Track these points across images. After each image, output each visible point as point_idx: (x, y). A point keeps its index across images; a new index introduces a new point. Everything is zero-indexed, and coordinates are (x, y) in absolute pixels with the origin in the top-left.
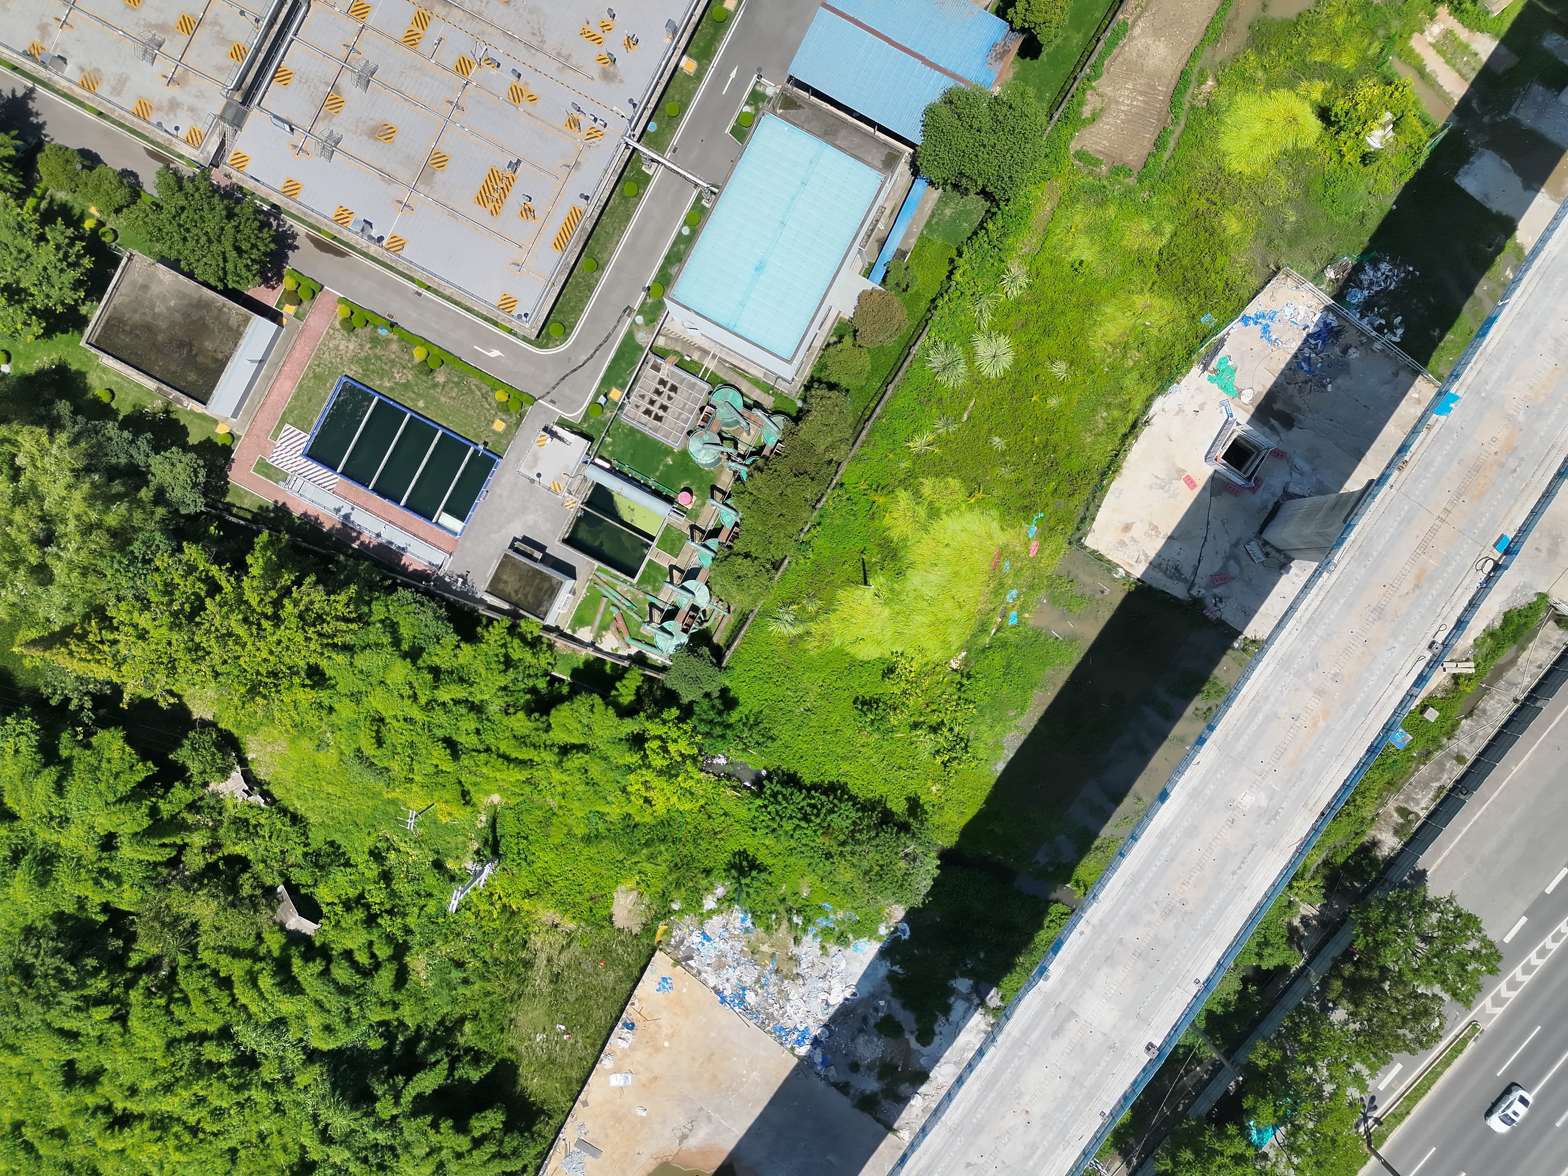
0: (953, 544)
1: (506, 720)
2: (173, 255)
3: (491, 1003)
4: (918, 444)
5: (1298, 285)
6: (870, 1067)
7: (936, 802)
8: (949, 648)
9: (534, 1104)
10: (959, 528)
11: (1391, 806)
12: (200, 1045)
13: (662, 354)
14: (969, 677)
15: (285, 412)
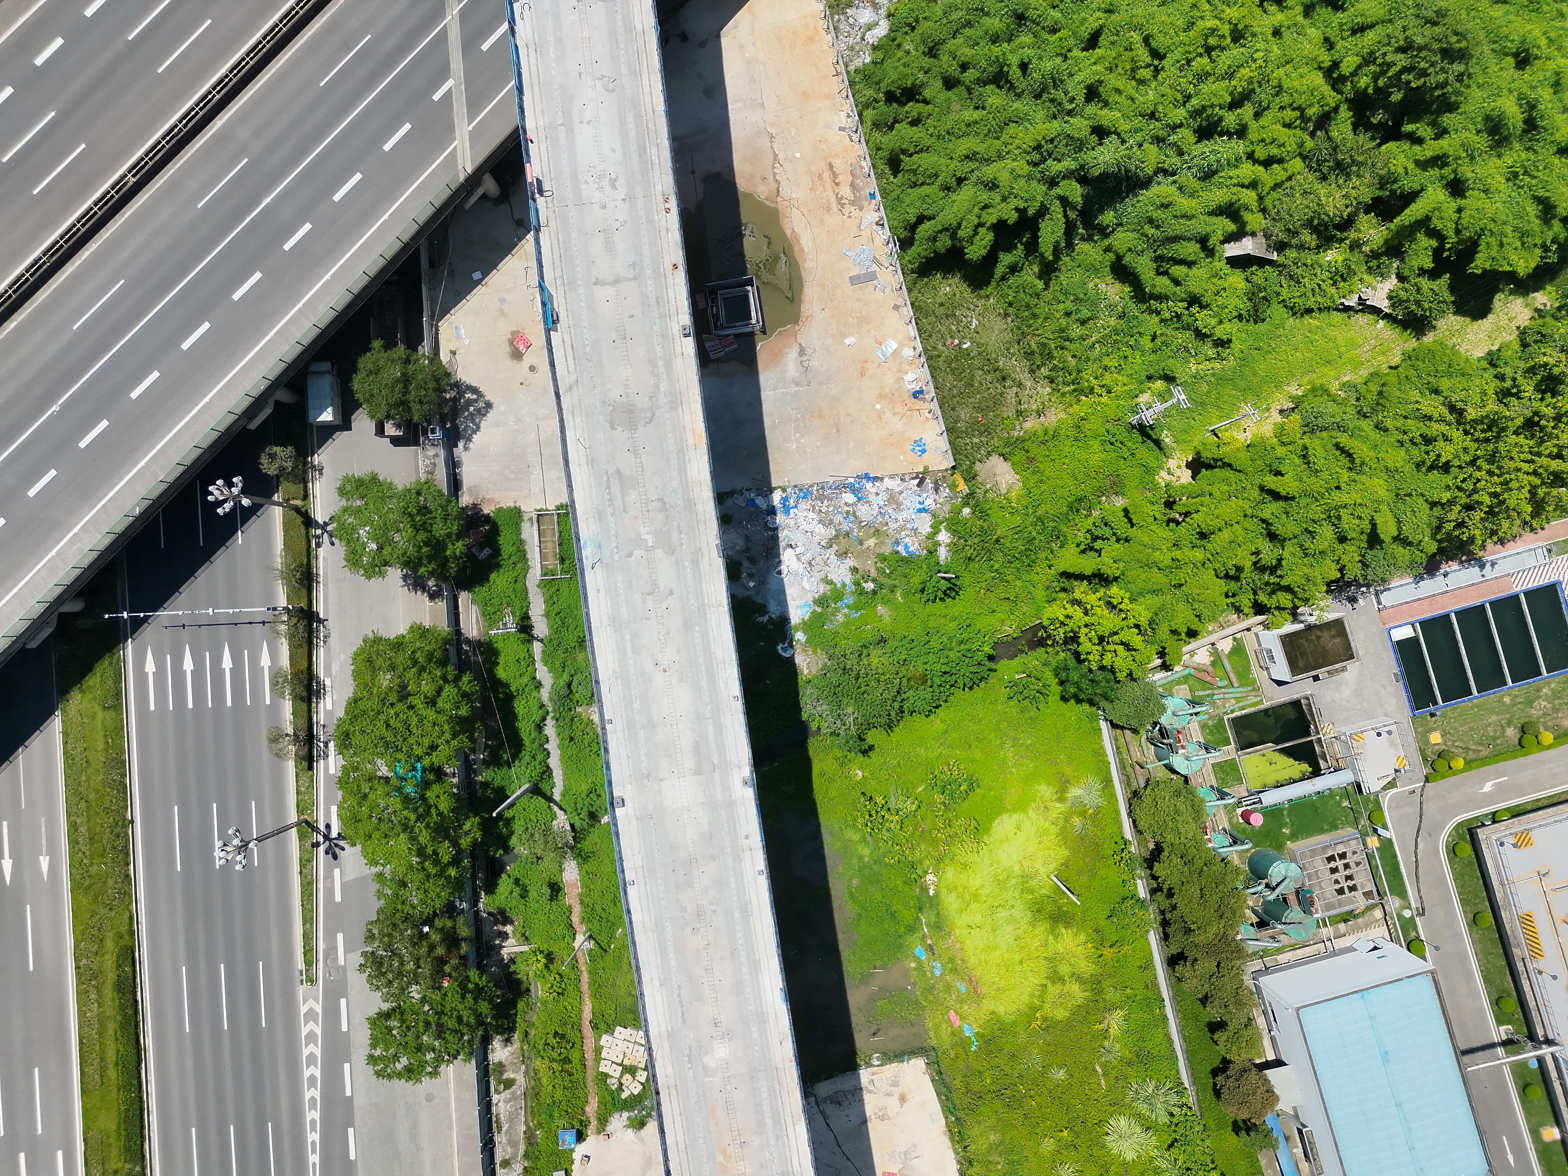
7: (850, 765)
8: (947, 886)
10: (1027, 984)
11: (520, 1079)
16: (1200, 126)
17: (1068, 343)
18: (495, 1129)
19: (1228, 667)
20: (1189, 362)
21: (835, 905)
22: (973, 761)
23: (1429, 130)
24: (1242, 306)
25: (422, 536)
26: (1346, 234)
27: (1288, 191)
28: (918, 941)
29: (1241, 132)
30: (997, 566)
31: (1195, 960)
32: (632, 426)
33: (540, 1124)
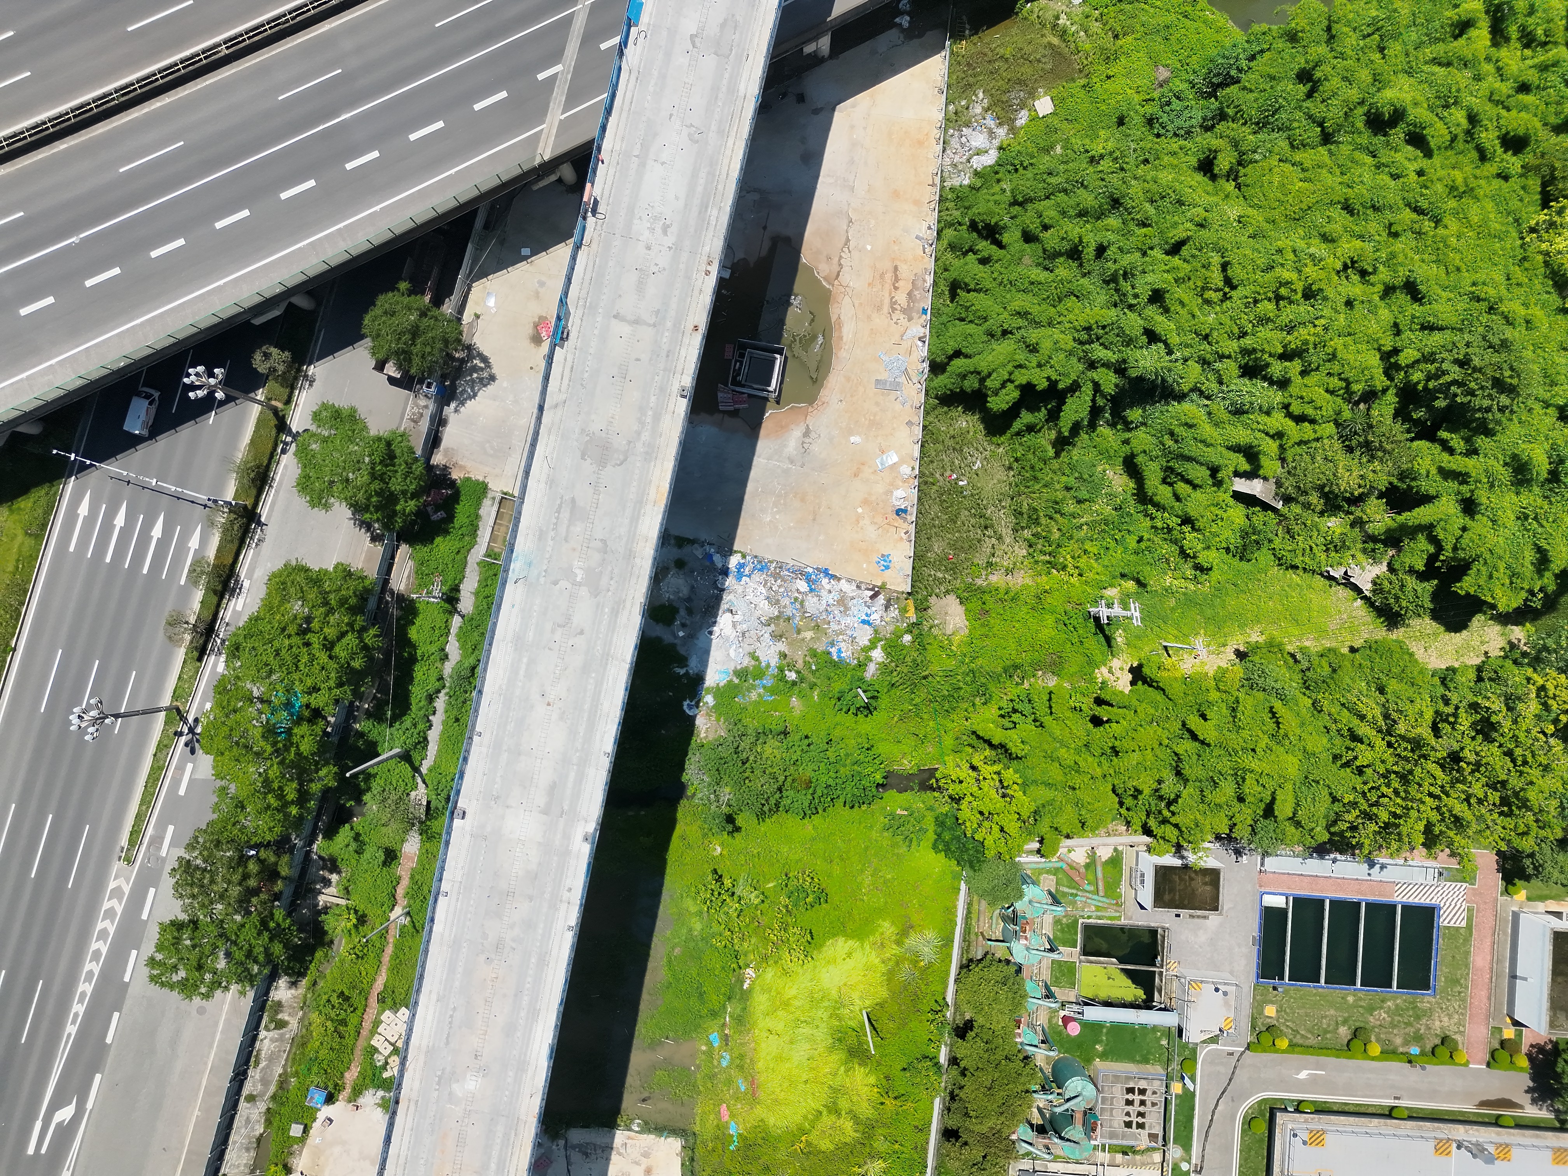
7: (712, 839)
8: (762, 986)
9: (958, 408)
10: (804, 1105)
11: (294, 1024)
14: (732, 967)
15: (1471, 935)
16: (1246, 364)
17: (1058, 516)
18: (252, 1063)
19: (1100, 875)
20: (1166, 574)
21: (650, 965)
22: (830, 876)
23: (1462, 443)
24: (1233, 541)
25: (376, 486)
26: (1353, 508)
27: (1312, 450)
28: (716, 1028)
29: (1283, 384)
30: (917, 700)
31: (966, 1144)
32: (602, 462)
33: (297, 1072)
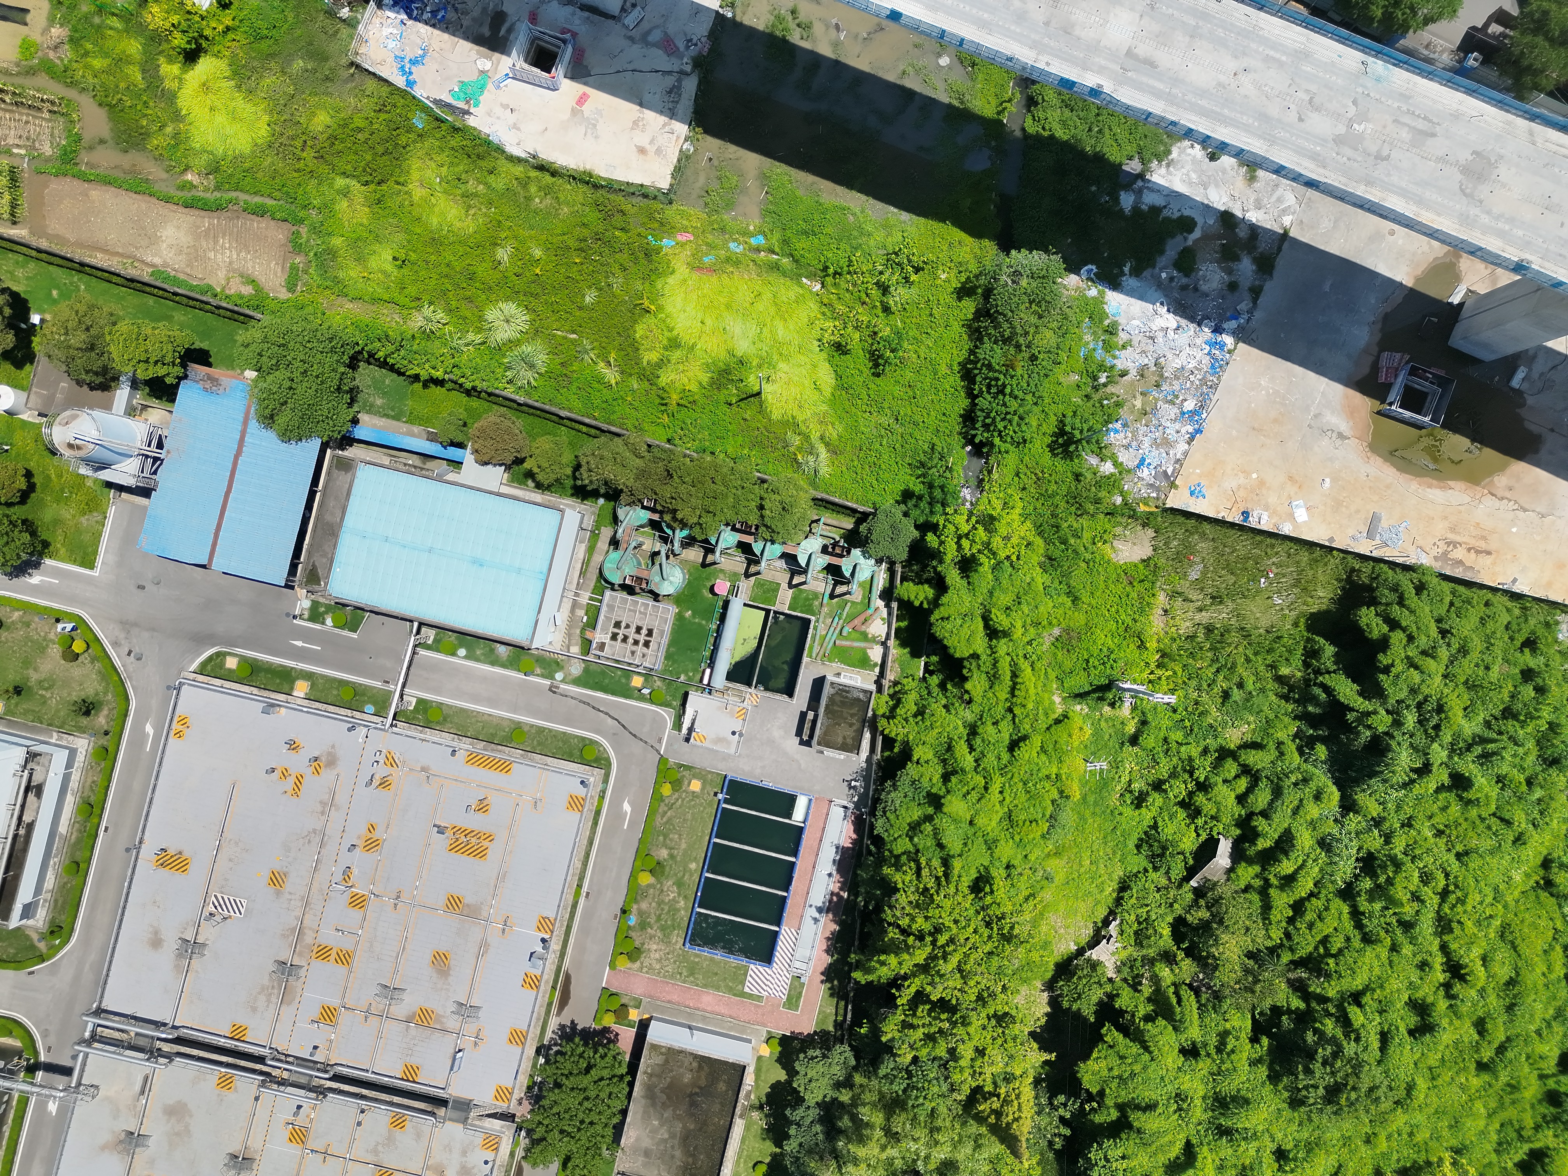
0: (700, 316)
1: (978, 699)
2: (609, 1131)
3: (1256, 654)
4: (612, 376)
5: (364, 41)
6: (1229, 272)
7: (955, 271)
8: (802, 295)
9: (1343, 589)
10: (682, 316)
12: (1363, 914)
13: (587, 644)
14: (826, 268)
15: (735, 995)
19: (856, 644)
23: (1259, 1054)
28: (769, 243)
